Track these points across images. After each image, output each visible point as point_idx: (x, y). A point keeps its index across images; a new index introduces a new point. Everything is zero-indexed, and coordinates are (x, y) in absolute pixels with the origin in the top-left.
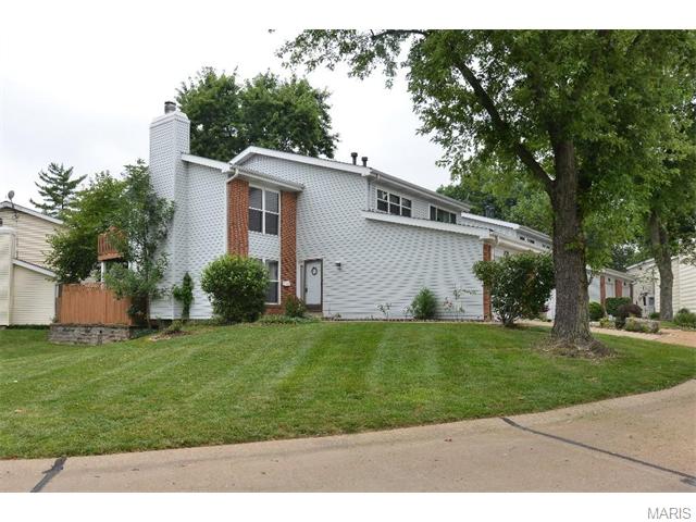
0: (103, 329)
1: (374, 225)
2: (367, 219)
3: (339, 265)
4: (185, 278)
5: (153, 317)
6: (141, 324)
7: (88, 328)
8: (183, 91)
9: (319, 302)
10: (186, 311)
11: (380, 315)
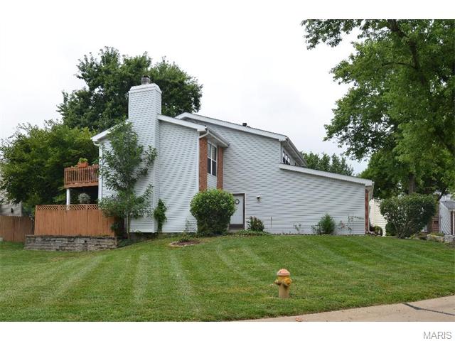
0: (88, 240)
1: (287, 173)
2: (281, 169)
3: (258, 198)
4: (159, 204)
5: (131, 231)
6: (122, 236)
7: (71, 239)
8: (85, 62)
9: (242, 223)
10: (160, 227)
11: (294, 231)
